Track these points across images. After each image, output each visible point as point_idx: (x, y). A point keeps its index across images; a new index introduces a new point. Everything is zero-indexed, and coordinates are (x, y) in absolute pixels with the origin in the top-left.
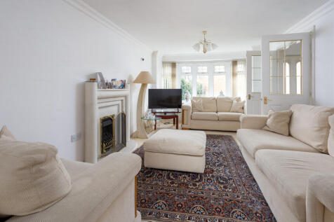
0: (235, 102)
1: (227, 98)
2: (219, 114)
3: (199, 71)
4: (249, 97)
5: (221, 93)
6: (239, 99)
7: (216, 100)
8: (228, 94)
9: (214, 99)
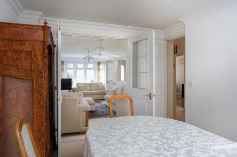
0: (100, 85)
1: (96, 83)
2: (92, 91)
3: (78, 67)
4: (107, 82)
5: (92, 80)
6: (102, 83)
7: (90, 85)
8: (96, 81)
9: (89, 84)
